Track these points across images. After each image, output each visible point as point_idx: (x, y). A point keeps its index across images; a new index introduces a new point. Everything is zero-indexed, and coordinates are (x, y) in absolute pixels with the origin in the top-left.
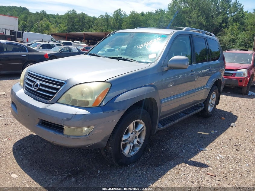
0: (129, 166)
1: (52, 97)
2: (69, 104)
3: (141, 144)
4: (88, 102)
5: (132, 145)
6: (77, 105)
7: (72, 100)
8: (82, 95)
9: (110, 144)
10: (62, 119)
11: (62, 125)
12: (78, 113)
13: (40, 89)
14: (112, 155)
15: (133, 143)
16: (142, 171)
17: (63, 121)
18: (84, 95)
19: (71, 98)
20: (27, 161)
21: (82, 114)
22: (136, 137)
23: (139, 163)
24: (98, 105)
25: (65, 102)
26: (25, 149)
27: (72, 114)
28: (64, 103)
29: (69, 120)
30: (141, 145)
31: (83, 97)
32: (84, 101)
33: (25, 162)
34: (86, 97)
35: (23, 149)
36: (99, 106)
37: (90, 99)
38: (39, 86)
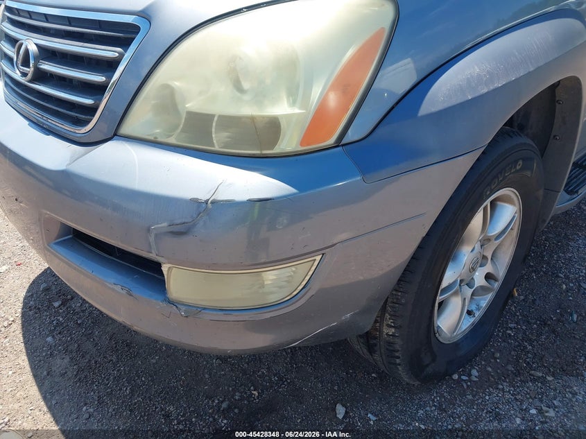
0: (456, 377)
1: (91, 110)
2: (172, 140)
3: (496, 280)
4: (273, 127)
5: (469, 292)
6: (217, 148)
7: (184, 116)
8: (238, 87)
9: (387, 316)
10: (149, 230)
11: (153, 256)
12: (222, 196)
13: (41, 76)
14: (398, 358)
15: (470, 285)
16: (522, 402)
17: (152, 239)
18: (246, 85)
19: (180, 107)
20: (67, 360)
21: (250, 201)
22: (484, 257)
23: (495, 359)
24: (331, 141)
25: (157, 133)
26: (63, 304)
27: (195, 201)
28: (151, 138)
29: (180, 232)
30: (497, 285)
31: (246, 97)
32: (252, 119)
33: (61, 363)
34: (261, 95)
35: (56, 304)
36: (338, 144)
37: (281, 108)
38: (37, 59)
